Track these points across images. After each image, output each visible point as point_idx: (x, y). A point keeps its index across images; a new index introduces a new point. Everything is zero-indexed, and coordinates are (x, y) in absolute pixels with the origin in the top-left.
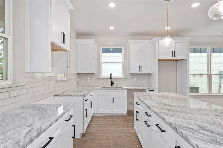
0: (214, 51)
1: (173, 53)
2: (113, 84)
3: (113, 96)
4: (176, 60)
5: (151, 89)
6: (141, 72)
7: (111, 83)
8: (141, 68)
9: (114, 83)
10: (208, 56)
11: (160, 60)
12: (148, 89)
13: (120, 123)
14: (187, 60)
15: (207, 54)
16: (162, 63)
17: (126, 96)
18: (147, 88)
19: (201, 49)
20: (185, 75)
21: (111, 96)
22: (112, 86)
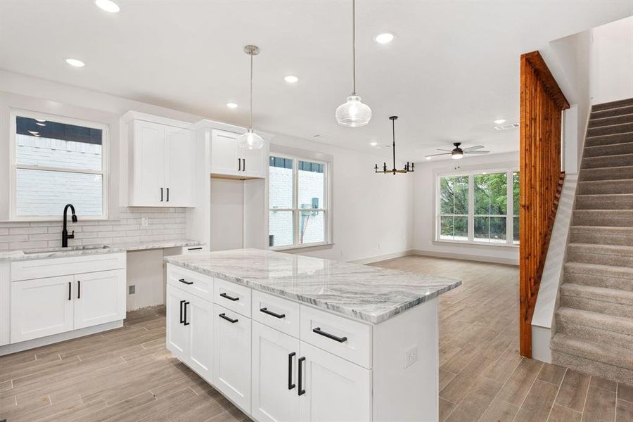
0: (303, 166)
1: (242, 162)
2: (69, 240)
3: (78, 278)
4: (243, 179)
5: (194, 245)
6: (164, 204)
7: (60, 237)
8: (165, 194)
9: (72, 237)
10: (293, 175)
11: (213, 177)
12: (187, 245)
13: (112, 351)
14: (266, 180)
15: (291, 170)
16: (219, 182)
17: (124, 272)
18: (184, 243)
19: (275, 158)
20: (262, 210)
21: (70, 279)
22: (65, 244)
